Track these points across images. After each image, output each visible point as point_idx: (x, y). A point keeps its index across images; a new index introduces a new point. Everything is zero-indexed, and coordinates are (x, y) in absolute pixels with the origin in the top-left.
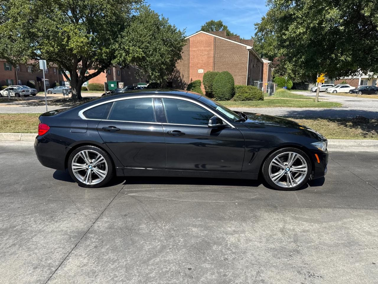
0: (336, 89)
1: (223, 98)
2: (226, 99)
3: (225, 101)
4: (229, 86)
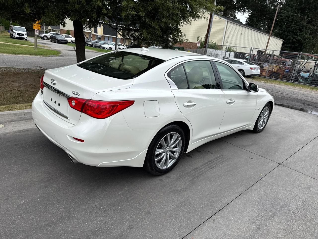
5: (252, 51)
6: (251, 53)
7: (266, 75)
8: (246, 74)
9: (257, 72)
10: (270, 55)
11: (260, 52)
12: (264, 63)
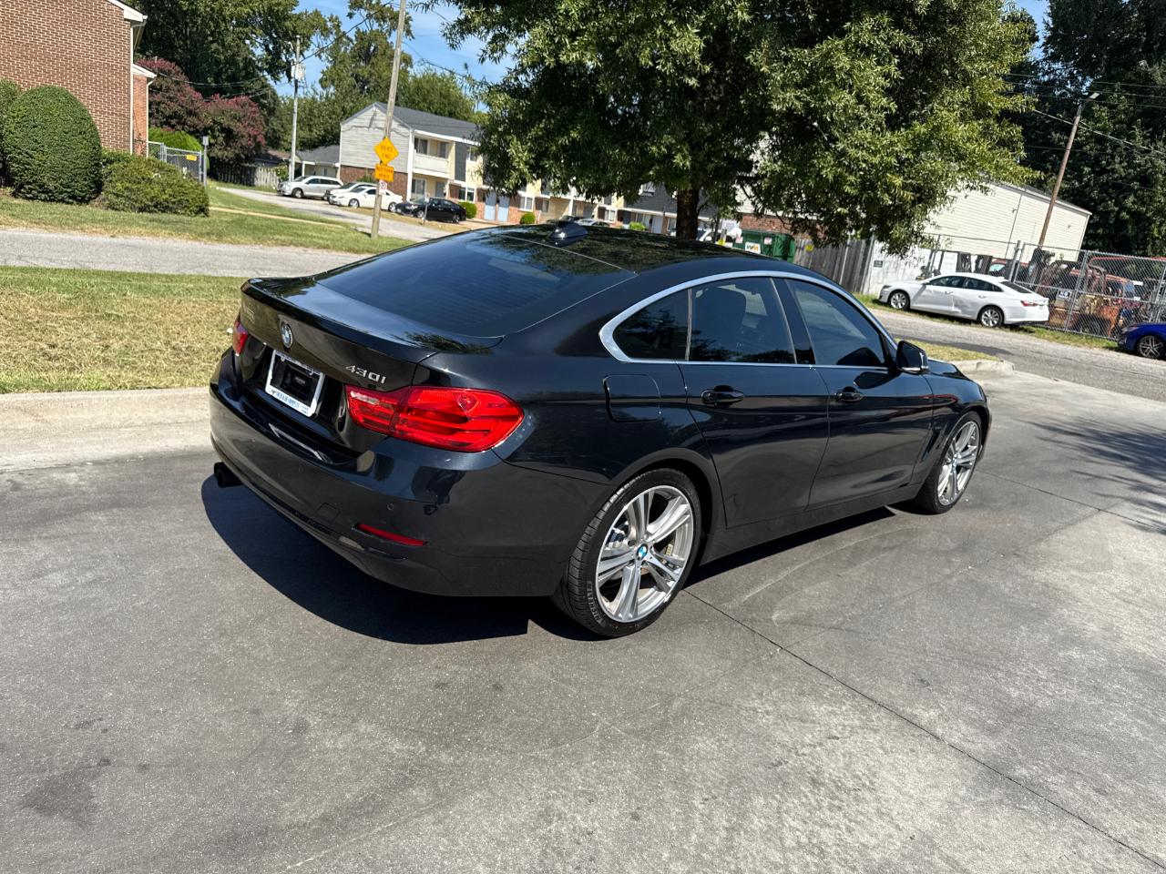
0: (355, 195)
1: (61, 193)
2: (74, 197)
3: (68, 203)
4: (83, 150)
5: (1019, 252)
6: (1018, 259)
7: (1066, 323)
8: (1009, 319)
9: (1040, 313)
10: (1070, 265)
11: (1040, 256)
12: (1060, 289)
